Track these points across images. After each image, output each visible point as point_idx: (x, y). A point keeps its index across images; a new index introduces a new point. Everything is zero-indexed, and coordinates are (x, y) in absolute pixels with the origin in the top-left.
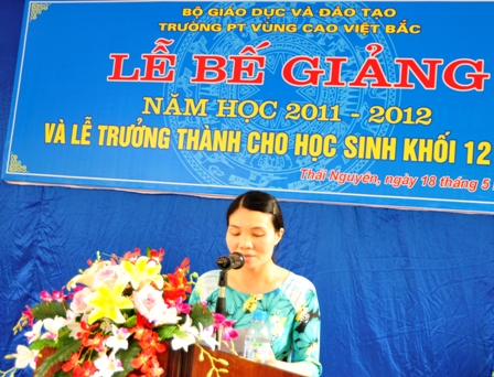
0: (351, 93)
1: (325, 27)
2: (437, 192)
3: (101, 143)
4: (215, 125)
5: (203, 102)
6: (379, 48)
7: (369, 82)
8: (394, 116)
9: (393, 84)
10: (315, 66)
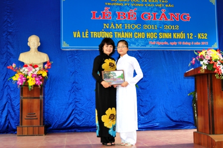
0: (159, 22)
1: (150, 5)
3: (92, 37)
4: (125, 31)
6: (165, 10)
7: (163, 19)
9: (169, 20)
10: (149, 15)
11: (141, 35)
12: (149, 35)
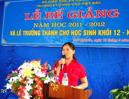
0: (84, 20)
1: (77, 4)
2: (107, 43)
3: (24, 35)
4: (51, 29)
5: (48, 24)
6: (91, 8)
7: (89, 16)
8: (95, 24)
9: (95, 17)
10: (75, 13)
11: (66, 33)
12: (73, 33)
